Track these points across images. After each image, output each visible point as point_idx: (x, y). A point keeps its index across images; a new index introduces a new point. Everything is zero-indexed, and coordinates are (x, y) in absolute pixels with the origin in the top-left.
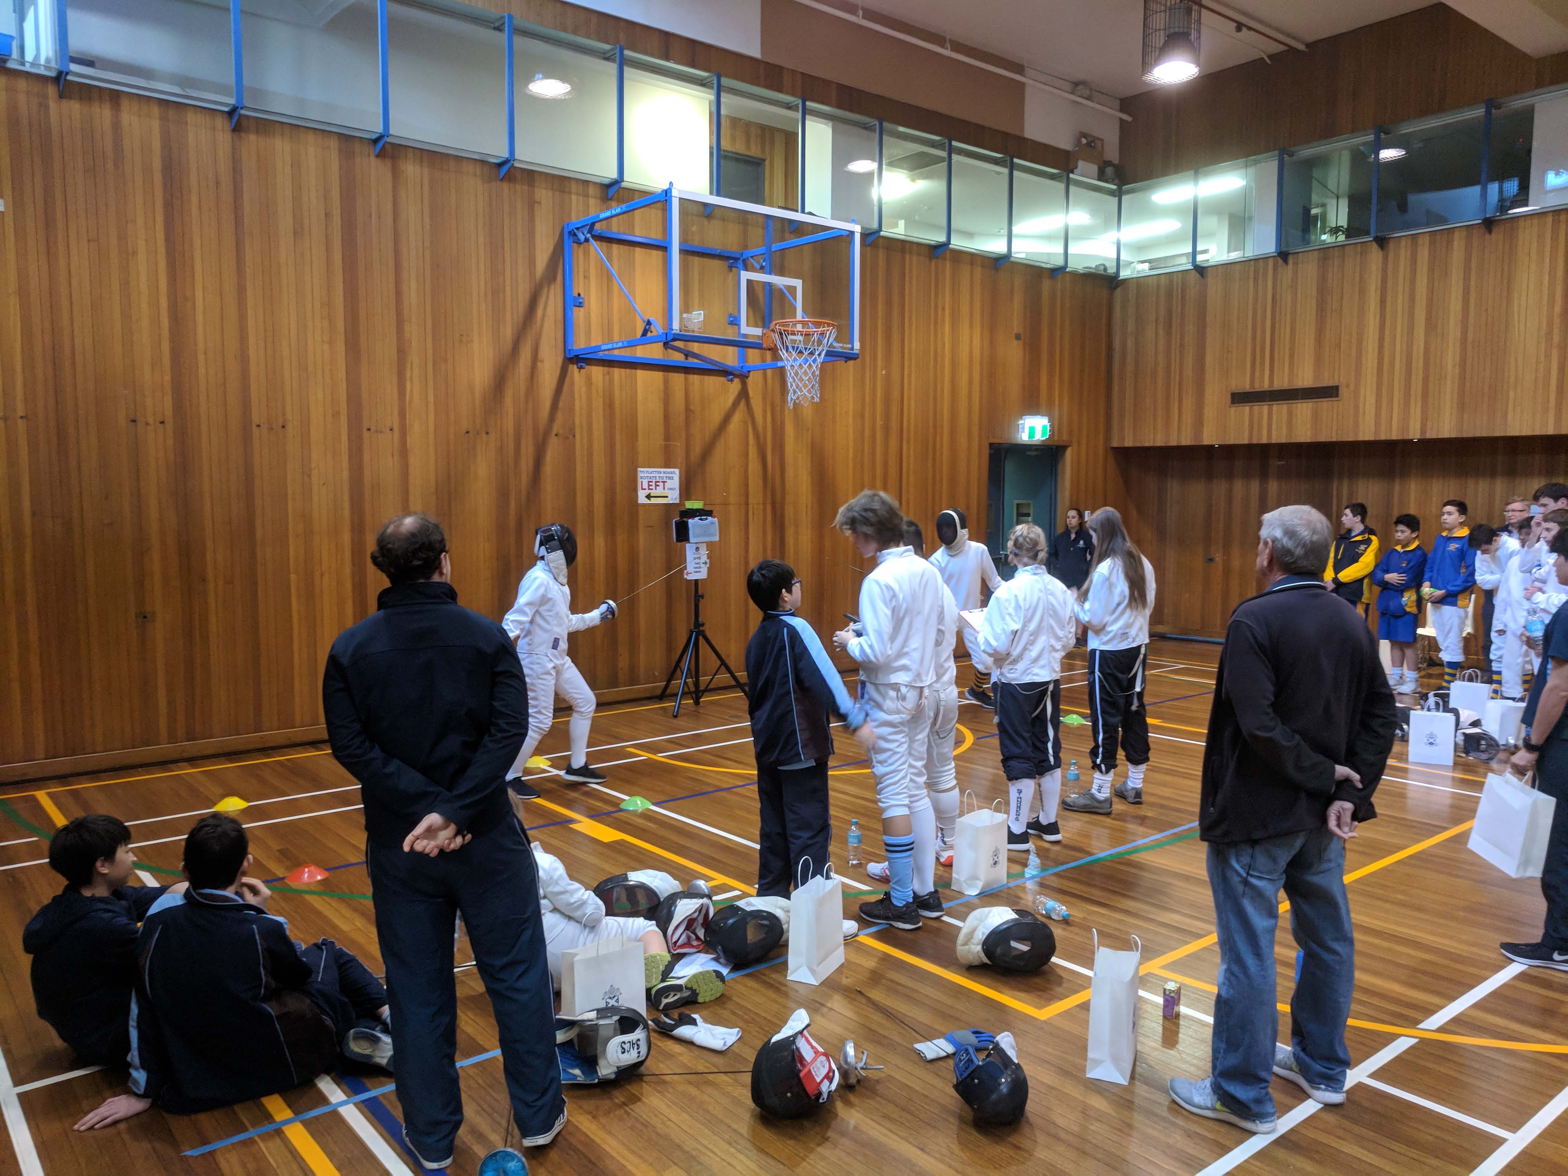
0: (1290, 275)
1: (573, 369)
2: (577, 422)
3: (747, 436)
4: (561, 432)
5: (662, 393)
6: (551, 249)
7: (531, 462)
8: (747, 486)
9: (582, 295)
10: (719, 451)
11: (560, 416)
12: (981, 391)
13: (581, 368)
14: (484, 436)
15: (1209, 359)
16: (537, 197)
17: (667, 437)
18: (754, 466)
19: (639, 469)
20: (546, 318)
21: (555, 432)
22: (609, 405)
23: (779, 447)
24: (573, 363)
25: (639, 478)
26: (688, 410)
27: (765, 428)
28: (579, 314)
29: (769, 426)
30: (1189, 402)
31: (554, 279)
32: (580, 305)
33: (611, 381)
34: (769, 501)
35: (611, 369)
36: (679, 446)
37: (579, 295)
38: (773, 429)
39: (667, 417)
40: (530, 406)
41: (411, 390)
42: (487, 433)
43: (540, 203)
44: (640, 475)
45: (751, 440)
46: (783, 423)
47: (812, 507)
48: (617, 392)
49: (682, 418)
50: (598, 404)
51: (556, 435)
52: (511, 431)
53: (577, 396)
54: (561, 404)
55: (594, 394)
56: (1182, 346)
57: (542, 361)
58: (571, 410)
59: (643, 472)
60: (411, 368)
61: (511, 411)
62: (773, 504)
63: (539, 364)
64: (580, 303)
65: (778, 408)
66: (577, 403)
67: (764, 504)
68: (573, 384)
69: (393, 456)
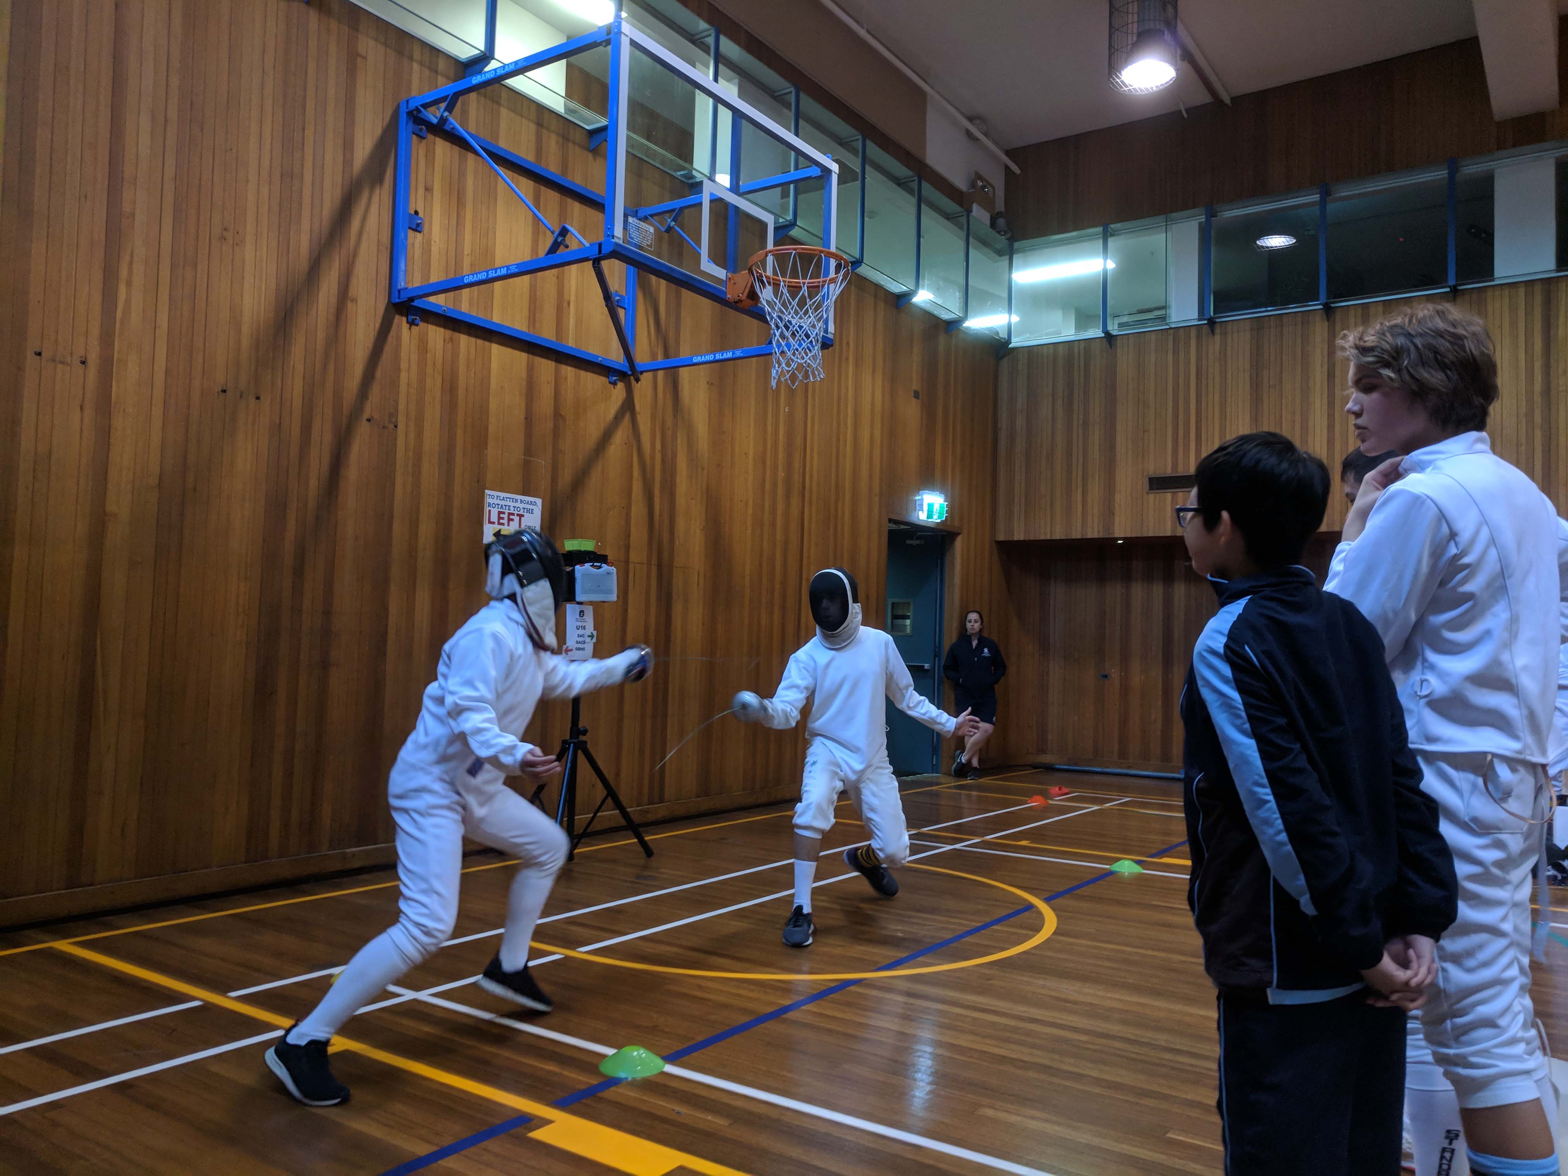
0: (1217, 347)
1: (401, 322)
2: (402, 406)
3: (631, 466)
4: (376, 416)
5: (524, 383)
6: (379, 131)
7: (326, 459)
8: (628, 536)
9: (421, 215)
10: (594, 480)
11: (375, 391)
12: (881, 454)
13: (412, 323)
14: (252, 400)
15: (1120, 439)
16: (361, 49)
17: (528, 450)
18: (638, 509)
19: (486, 491)
20: (365, 237)
21: (366, 416)
22: (450, 387)
23: (670, 487)
24: (401, 314)
25: (486, 505)
26: (558, 415)
27: (653, 457)
28: (415, 240)
29: (658, 456)
30: (1095, 490)
31: (380, 180)
32: (417, 228)
33: (455, 354)
34: (654, 561)
35: (456, 335)
36: (543, 463)
37: (416, 213)
38: (663, 461)
39: (529, 420)
40: (331, 367)
41: (128, 301)
42: (258, 398)
43: (365, 58)
44: (488, 500)
45: (636, 473)
46: (674, 455)
47: (705, 576)
48: (462, 369)
49: (550, 425)
50: (434, 383)
51: (369, 420)
52: (297, 402)
53: (404, 365)
54: (379, 374)
55: (429, 370)
56: (1085, 424)
57: (354, 300)
58: (394, 384)
59: (492, 497)
60: (131, 263)
61: (300, 368)
62: (660, 566)
63: (349, 304)
64: (418, 225)
65: (670, 433)
66: (404, 375)
67: (649, 564)
68: (398, 346)
69: (82, 408)
